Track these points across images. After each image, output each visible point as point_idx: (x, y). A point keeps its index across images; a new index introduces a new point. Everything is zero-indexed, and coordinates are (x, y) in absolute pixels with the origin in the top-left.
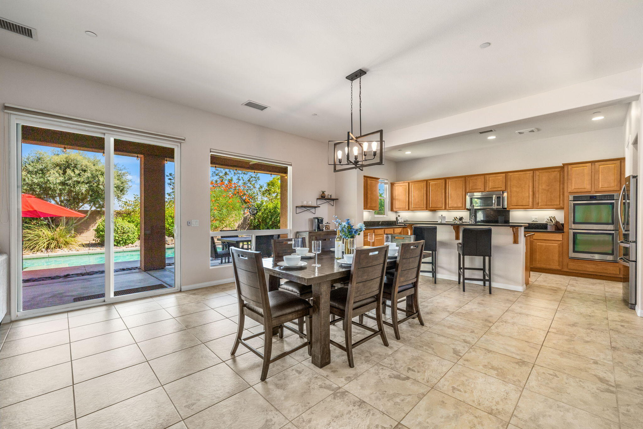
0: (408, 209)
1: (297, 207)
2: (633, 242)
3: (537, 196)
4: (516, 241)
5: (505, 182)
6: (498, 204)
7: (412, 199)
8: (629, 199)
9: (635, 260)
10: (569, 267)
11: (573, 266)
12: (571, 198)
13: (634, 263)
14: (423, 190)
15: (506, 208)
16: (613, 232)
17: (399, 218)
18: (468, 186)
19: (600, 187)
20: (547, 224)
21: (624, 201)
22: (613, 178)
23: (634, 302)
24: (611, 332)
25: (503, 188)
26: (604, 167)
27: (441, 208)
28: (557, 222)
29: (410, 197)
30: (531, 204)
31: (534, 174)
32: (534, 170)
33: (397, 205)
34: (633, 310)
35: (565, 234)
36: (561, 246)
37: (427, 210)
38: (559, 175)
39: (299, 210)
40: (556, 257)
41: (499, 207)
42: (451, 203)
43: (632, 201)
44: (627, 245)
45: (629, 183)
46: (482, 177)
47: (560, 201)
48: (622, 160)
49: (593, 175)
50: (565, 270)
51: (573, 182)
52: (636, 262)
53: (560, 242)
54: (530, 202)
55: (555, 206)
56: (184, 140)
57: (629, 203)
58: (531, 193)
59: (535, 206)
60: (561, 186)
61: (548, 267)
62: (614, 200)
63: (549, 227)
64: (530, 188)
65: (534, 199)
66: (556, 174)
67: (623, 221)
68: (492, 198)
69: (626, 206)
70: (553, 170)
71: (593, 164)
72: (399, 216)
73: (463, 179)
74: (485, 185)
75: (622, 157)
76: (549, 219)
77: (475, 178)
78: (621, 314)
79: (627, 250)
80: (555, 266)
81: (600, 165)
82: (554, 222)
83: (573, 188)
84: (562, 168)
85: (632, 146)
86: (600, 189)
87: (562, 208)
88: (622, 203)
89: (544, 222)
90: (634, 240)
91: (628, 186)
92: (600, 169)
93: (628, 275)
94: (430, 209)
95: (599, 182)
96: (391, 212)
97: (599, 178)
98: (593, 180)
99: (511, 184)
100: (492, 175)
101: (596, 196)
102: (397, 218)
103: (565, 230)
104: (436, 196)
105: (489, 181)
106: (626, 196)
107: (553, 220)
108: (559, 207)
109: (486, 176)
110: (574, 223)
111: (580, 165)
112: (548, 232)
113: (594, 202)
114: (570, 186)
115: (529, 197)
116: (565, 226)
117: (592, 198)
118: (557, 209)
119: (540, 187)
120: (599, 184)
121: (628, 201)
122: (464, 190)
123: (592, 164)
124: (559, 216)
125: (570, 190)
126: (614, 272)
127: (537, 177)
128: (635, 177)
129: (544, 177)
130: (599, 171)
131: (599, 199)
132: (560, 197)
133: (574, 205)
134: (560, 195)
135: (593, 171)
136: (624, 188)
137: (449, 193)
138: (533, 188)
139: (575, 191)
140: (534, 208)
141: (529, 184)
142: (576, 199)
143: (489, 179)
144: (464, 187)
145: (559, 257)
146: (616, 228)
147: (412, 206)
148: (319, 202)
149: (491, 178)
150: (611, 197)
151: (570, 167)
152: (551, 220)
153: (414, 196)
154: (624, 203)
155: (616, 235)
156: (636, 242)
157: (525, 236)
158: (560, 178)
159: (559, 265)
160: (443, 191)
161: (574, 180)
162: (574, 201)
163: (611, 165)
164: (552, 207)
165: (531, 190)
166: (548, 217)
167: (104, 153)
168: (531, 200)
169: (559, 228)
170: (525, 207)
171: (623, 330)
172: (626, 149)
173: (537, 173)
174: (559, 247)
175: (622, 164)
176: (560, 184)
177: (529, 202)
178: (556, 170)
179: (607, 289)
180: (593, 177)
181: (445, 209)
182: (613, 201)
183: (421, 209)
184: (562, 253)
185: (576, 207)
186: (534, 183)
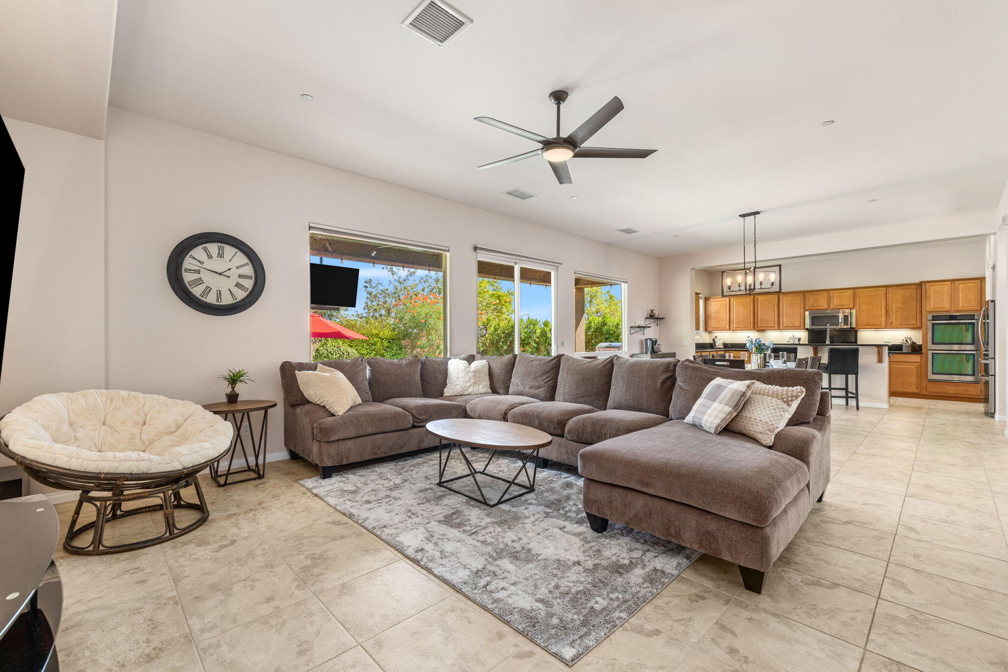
0: (728, 329)
1: (631, 327)
2: (992, 358)
3: (891, 314)
4: (880, 360)
5: (853, 298)
6: (846, 323)
7: (734, 317)
8: (988, 319)
9: (993, 374)
10: (928, 390)
11: (932, 388)
12: (930, 317)
13: (993, 377)
14: (749, 307)
15: (855, 328)
16: (974, 352)
17: (716, 340)
18: (807, 303)
19: (960, 306)
20: (902, 345)
21: (984, 321)
22: (974, 297)
23: (993, 412)
24: (974, 427)
25: (852, 306)
26: (964, 286)
27: (773, 328)
28: (914, 343)
29: (732, 314)
30: (883, 323)
31: (887, 290)
32: (886, 287)
33: (713, 324)
34: (993, 419)
35: (923, 355)
36: (920, 367)
37: (754, 329)
38: (915, 292)
39: (633, 331)
40: (914, 379)
41: (845, 327)
42: (785, 320)
43: (991, 321)
44: (987, 362)
45: (988, 306)
46: (826, 293)
47: (917, 320)
48: (982, 280)
49: (953, 294)
50: (924, 393)
51: (932, 301)
52: (994, 376)
53: (917, 364)
54: (883, 322)
55: (911, 326)
56: (561, 264)
57: (988, 323)
58: (884, 312)
59: (889, 325)
60: (918, 304)
61: (905, 390)
62: (974, 319)
63: (904, 348)
64: (883, 306)
65: (887, 319)
66: (912, 291)
67: (983, 340)
68: (837, 317)
69: (986, 325)
70: (909, 287)
71: (953, 282)
72: (716, 337)
73: (802, 295)
74: (829, 302)
75: (983, 276)
76: (905, 340)
77: (817, 293)
78: (982, 420)
79: (986, 365)
80: (913, 389)
81: (959, 284)
82: (909, 343)
83: (932, 307)
84: (920, 285)
85: (991, 270)
86: (960, 309)
87: (920, 328)
88: (983, 323)
89: (898, 343)
90: (993, 357)
91: (987, 310)
92: (960, 288)
93: (988, 395)
94: (758, 329)
95: (959, 301)
96: (704, 332)
97: (959, 297)
98: (953, 299)
99: (860, 301)
100: (837, 291)
101: (956, 316)
102: (714, 340)
103: (924, 351)
104: (766, 312)
105: (834, 298)
106: (986, 316)
107: (908, 341)
108: (915, 326)
109: (829, 292)
110: (933, 343)
111: (940, 283)
112: (904, 353)
113: (954, 321)
114: (928, 305)
115: (881, 315)
116: (923, 347)
117: (952, 317)
118: (912, 328)
119: (894, 305)
120: (959, 303)
121: (987, 321)
122: (802, 307)
123: (951, 283)
124: (916, 336)
125: (928, 309)
126: (976, 394)
127: (890, 295)
128: (993, 301)
129: (899, 294)
130: (959, 290)
131: (959, 319)
132: (917, 316)
133: (933, 325)
134: (917, 314)
135: (953, 289)
136: (984, 311)
137: (783, 311)
138: (886, 305)
139: (934, 310)
140: (887, 327)
141: (882, 301)
142: (935, 318)
143: (834, 295)
144: (802, 303)
145: (917, 379)
146: (977, 347)
147: (734, 325)
148: (648, 322)
149: (836, 294)
150: (972, 317)
151: (928, 285)
152: (906, 341)
153: (737, 314)
154: (984, 323)
155: (977, 355)
156: (994, 358)
157: (889, 355)
158: (916, 296)
159: (917, 388)
160: (776, 308)
161: (932, 298)
162: (932, 320)
163: (971, 284)
164: (908, 326)
165: (883, 308)
166: (903, 338)
167: (514, 281)
168: (883, 319)
169: (916, 349)
170: (877, 327)
171: (983, 426)
172: (986, 269)
173: (891, 289)
174: (917, 369)
175: (983, 283)
176: (917, 303)
177: (881, 321)
178: (912, 287)
179: (968, 407)
180: (953, 296)
181: (779, 328)
182: (974, 321)
183: (747, 329)
184: (921, 376)
185: (935, 326)
186: (887, 300)
